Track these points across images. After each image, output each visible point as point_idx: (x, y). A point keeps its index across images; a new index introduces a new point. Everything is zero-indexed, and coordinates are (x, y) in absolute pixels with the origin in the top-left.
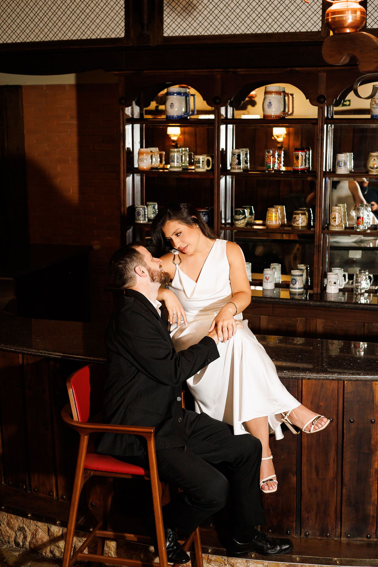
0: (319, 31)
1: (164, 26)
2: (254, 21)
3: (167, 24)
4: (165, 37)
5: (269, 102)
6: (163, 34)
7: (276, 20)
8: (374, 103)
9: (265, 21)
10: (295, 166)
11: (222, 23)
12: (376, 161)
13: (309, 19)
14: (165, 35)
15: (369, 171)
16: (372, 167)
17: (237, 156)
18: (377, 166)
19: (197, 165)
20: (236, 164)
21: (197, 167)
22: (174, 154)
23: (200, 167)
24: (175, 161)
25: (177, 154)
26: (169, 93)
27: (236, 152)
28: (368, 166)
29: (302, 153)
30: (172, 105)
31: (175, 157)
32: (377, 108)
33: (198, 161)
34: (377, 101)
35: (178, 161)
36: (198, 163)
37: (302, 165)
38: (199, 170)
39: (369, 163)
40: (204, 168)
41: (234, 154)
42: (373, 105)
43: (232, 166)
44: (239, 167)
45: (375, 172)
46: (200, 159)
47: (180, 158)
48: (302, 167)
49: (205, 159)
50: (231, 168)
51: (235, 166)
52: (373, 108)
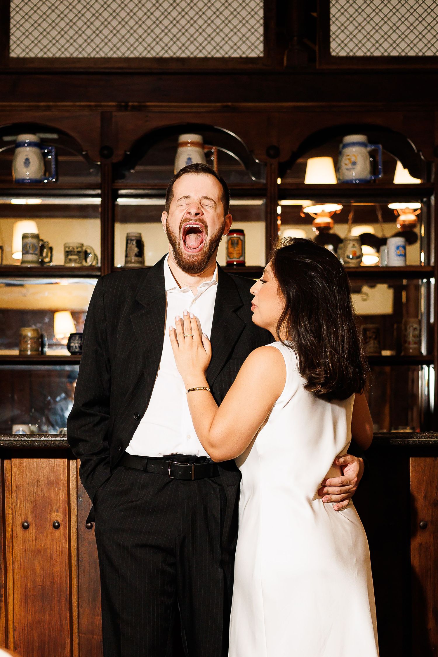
0: (258, 58)
1: (11, 42)
2: (157, 40)
3: (15, 39)
4: (13, 58)
5: (188, 157)
6: (9, 53)
7: (192, 39)
8: (347, 162)
9: (175, 39)
10: (231, 257)
11: (106, 40)
12: (355, 247)
13: (244, 39)
14: (13, 55)
15: (345, 262)
16: (351, 256)
17: (137, 243)
18: (358, 254)
19: (70, 257)
20: (136, 255)
21: (70, 261)
22: (29, 240)
23: (75, 261)
24: (31, 252)
25: (34, 241)
26: (22, 144)
27: (135, 237)
28: (344, 254)
29: (242, 237)
30: (27, 162)
31: (31, 246)
32: (353, 169)
33: (71, 251)
34: (353, 159)
35: (36, 252)
36: (71, 255)
37: (242, 256)
38: (73, 265)
39: (345, 251)
40: (81, 263)
41: (132, 240)
42: (346, 164)
43: (129, 259)
44: (140, 259)
45: (353, 263)
46: (75, 248)
47: (39, 250)
48: (241, 259)
49: (82, 249)
50: (126, 262)
51: (134, 259)
52: (347, 169)
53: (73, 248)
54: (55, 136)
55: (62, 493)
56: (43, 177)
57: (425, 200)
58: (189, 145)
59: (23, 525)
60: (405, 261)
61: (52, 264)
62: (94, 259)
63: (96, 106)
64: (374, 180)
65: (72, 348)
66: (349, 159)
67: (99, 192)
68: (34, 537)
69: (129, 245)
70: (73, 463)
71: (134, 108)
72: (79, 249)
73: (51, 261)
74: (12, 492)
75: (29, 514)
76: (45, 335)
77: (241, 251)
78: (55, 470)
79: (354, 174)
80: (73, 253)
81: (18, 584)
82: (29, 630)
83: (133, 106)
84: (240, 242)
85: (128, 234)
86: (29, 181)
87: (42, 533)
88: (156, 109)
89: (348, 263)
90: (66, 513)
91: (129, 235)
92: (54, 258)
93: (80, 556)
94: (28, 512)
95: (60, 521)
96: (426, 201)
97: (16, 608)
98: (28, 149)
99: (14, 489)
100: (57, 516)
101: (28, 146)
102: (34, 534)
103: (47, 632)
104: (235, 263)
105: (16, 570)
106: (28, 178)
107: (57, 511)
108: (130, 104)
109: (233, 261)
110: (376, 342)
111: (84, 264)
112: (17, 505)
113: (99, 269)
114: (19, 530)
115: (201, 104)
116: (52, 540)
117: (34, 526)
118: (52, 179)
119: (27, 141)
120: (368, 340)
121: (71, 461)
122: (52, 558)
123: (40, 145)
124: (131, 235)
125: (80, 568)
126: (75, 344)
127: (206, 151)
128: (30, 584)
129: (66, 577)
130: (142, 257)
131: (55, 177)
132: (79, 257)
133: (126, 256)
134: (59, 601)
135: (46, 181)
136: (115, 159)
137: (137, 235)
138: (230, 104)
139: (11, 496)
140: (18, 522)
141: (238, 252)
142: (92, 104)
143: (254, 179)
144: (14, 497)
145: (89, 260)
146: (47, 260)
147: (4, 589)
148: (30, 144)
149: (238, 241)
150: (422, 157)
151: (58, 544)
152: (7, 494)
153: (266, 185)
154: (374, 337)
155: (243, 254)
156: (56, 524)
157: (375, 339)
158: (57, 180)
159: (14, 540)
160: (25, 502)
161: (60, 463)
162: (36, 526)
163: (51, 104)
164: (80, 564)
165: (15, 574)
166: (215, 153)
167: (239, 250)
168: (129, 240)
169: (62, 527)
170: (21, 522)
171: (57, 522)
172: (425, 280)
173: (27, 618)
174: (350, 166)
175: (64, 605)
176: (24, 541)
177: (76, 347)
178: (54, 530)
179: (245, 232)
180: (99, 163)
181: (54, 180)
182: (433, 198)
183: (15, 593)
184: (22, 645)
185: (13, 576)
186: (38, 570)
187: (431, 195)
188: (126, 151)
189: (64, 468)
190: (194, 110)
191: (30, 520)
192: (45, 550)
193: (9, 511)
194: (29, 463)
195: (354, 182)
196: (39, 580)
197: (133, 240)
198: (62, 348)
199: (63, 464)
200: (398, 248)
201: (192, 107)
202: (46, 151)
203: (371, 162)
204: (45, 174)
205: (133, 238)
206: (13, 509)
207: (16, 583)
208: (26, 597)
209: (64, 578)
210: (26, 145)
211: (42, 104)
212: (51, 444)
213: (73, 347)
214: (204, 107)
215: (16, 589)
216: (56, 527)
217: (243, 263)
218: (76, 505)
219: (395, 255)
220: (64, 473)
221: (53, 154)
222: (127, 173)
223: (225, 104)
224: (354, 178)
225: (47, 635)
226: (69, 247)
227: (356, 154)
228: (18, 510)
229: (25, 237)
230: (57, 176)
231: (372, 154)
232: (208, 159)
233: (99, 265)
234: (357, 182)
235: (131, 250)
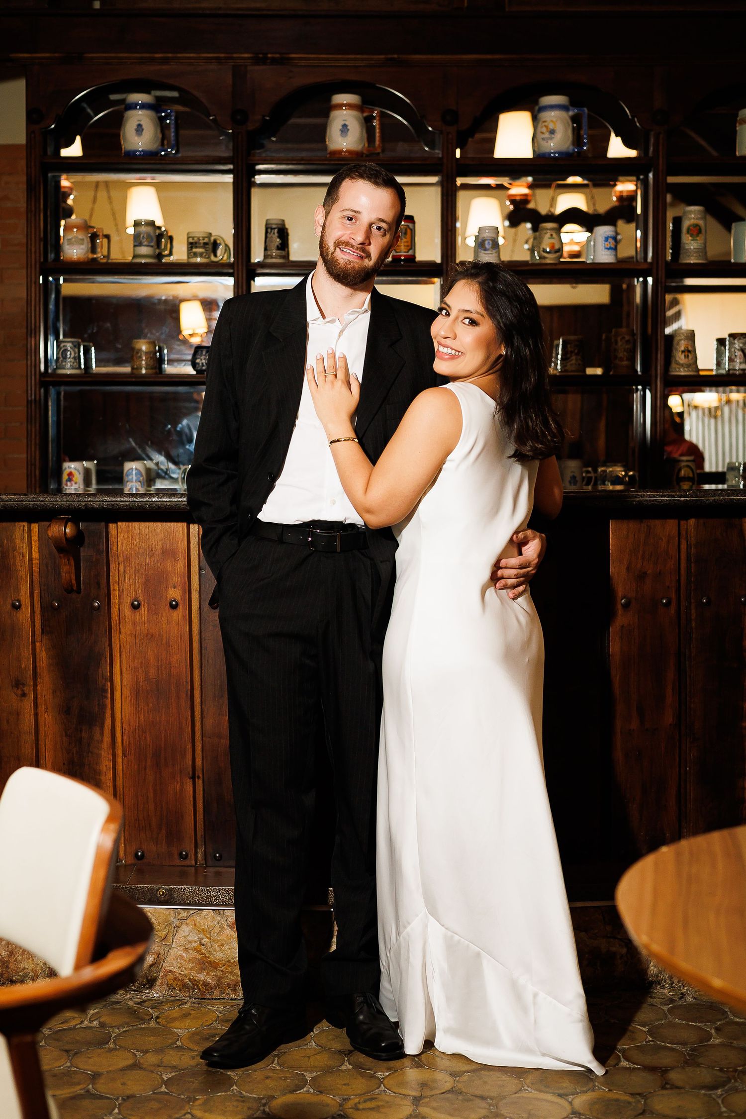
5: (343, 123)
8: (544, 130)
10: (397, 251)
12: (554, 238)
15: (541, 257)
16: (548, 250)
17: (278, 232)
18: (557, 247)
19: (194, 250)
20: (278, 248)
21: (195, 255)
22: (143, 229)
23: (201, 255)
24: (145, 243)
25: (149, 229)
26: (133, 106)
27: (276, 224)
28: (540, 248)
29: (411, 225)
30: (139, 129)
31: (145, 236)
32: (551, 139)
33: (196, 243)
34: (551, 126)
35: (152, 244)
36: (196, 247)
37: (411, 249)
38: (199, 260)
39: (540, 243)
40: (209, 257)
41: (272, 229)
42: (543, 133)
43: (269, 253)
44: (283, 253)
45: (551, 259)
46: (201, 238)
47: (155, 240)
48: (411, 253)
49: (210, 240)
50: (266, 257)
51: (275, 252)
52: (543, 139)
53: (199, 239)
54: (175, 94)
55: (181, 565)
56: (160, 148)
57: (642, 177)
58: (344, 108)
59: (133, 605)
60: (616, 255)
61: (172, 259)
62: (226, 250)
63: (226, 58)
64: (579, 153)
65: (197, 366)
66: (546, 127)
67: (231, 167)
68: (146, 619)
69: (269, 235)
70: (194, 527)
71: (274, 61)
72: (206, 240)
73: (171, 254)
74: (119, 564)
75: (140, 591)
76: (165, 346)
77: (409, 244)
78: (171, 537)
79: (552, 144)
80: (198, 245)
81: (126, 676)
82: (141, 733)
83: (273, 59)
84: (409, 231)
85: (267, 220)
86: (142, 153)
87: (156, 614)
88: (303, 63)
89: (545, 258)
90: (185, 589)
91: (269, 222)
92: (174, 250)
93: (203, 643)
94: (139, 588)
95: (179, 599)
96: (642, 179)
97: (125, 707)
98: (140, 112)
99: (121, 559)
100: (174, 594)
101: (140, 109)
102: (146, 616)
103: (163, 735)
104: (403, 258)
105: (124, 660)
106: (140, 149)
107: (175, 587)
108: (269, 55)
109: (401, 256)
110: (579, 357)
111: (213, 258)
112: (125, 579)
113: (230, 265)
114: (127, 611)
115: (358, 56)
116: (169, 623)
117: (146, 606)
118: (172, 150)
119: (140, 102)
120: (569, 356)
121: (191, 526)
122: (168, 645)
123: (155, 107)
124: (272, 222)
125: (203, 658)
126: (201, 360)
127: (365, 114)
128: (141, 677)
129: (186, 667)
130: (286, 249)
131: (175, 148)
132: (206, 250)
133: (266, 249)
134: (178, 697)
135: (163, 153)
136: (251, 126)
137: (280, 222)
138: (396, 56)
139: (117, 567)
140: (127, 601)
141: (406, 244)
142: (222, 55)
143: (427, 149)
144: (122, 570)
145: (219, 252)
146: (167, 252)
147: (109, 683)
148: (144, 106)
149: (406, 230)
150: (638, 124)
151: (176, 628)
152: (113, 566)
153: (441, 159)
154: (576, 351)
155: (413, 246)
156: (174, 603)
157: (577, 354)
158: (177, 152)
159: (121, 623)
160: (135, 574)
161: (179, 528)
162: (148, 605)
163: (170, 55)
164: (203, 652)
165: (123, 664)
166: (377, 118)
167: (407, 242)
168: (268, 228)
169: (180, 607)
170: (129, 600)
171: (175, 601)
172: (641, 279)
173: (139, 718)
174: (547, 135)
175: (185, 703)
176: (134, 624)
177: (202, 363)
178: (171, 610)
179: (416, 219)
180: (230, 131)
181: (174, 152)
182: (651, 175)
183: (123, 687)
184: (132, 752)
185: (121, 666)
186: (151, 659)
187: (650, 172)
188: (264, 116)
189: (183, 534)
190: (351, 64)
191: (141, 598)
192: (160, 635)
193: (114, 587)
194: (139, 527)
195: (552, 155)
196: (152, 672)
197: (274, 229)
198: (184, 365)
199: (181, 529)
200: (606, 239)
201: (348, 60)
202: (163, 114)
203: (573, 128)
204: (162, 144)
205: (274, 226)
206: (120, 584)
207: (125, 676)
208: (136, 693)
209: (184, 670)
210: (138, 107)
211: (157, 55)
212: (165, 506)
213: (199, 364)
214: (362, 60)
215: (124, 683)
216: (174, 607)
217: (414, 257)
218: (197, 580)
219: (604, 248)
220: (182, 540)
221: (173, 118)
222: (265, 142)
223: (389, 56)
224: (552, 151)
225: (163, 739)
226: (193, 238)
227: (554, 120)
228: (126, 586)
229: (137, 224)
230: (177, 146)
231: (575, 119)
232: (369, 124)
233: (232, 260)
234: (557, 155)
235: (272, 242)
